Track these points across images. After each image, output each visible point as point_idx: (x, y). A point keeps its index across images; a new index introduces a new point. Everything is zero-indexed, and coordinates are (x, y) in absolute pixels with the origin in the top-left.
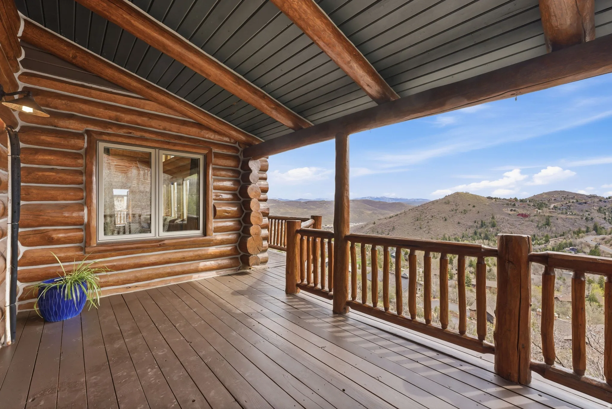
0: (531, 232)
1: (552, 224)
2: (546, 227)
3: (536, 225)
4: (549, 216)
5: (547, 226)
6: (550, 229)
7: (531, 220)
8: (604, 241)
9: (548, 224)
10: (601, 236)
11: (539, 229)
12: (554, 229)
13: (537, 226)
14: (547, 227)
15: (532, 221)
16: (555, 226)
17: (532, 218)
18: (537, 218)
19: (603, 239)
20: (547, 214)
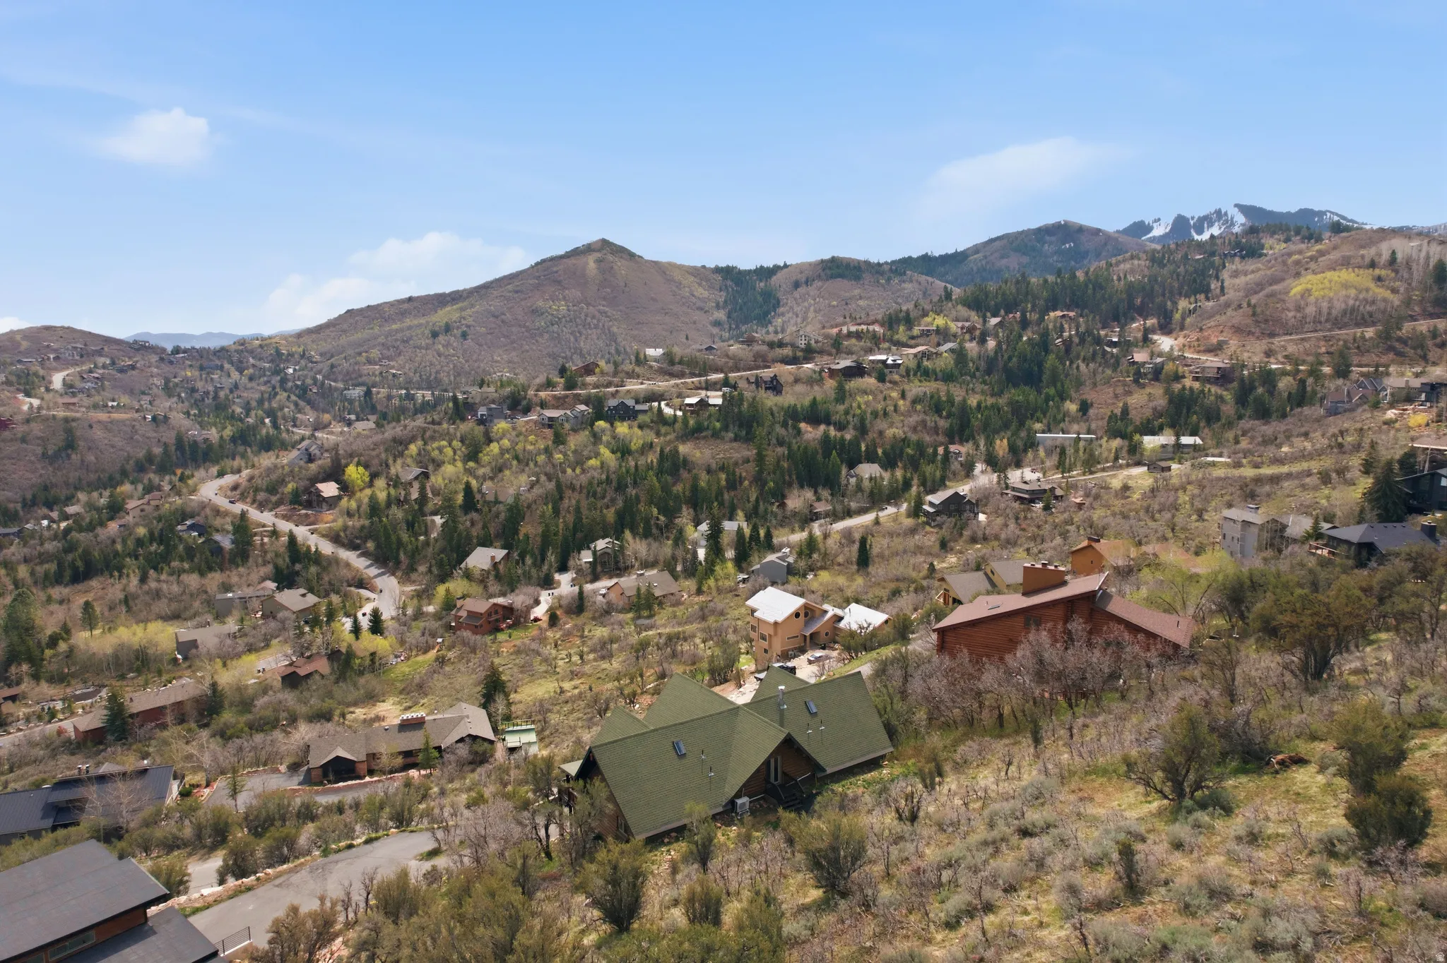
0: (28, 475)
1: (81, 443)
2: (69, 457)
3: (39, 450)
4: (66, 420)
5: (69, 451)
6: (82, 461)
7: (19, 435)
8: (238, 492)
9: (70, 444)
10: (229, 479)
11: (51, 464)
12: (91, 458)
13: (44, 455)
14: (74, 456)
15: (24, 440)
16: (90, 448)
17: (20, 429)
18: (36, 429)
19: (235, 487)
20: (61, 414)
